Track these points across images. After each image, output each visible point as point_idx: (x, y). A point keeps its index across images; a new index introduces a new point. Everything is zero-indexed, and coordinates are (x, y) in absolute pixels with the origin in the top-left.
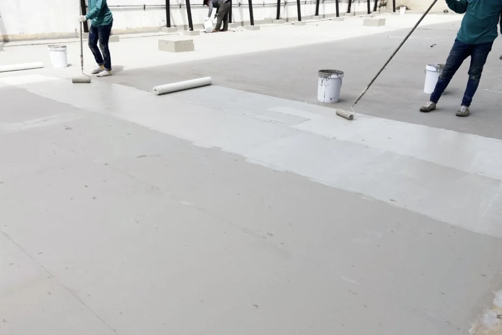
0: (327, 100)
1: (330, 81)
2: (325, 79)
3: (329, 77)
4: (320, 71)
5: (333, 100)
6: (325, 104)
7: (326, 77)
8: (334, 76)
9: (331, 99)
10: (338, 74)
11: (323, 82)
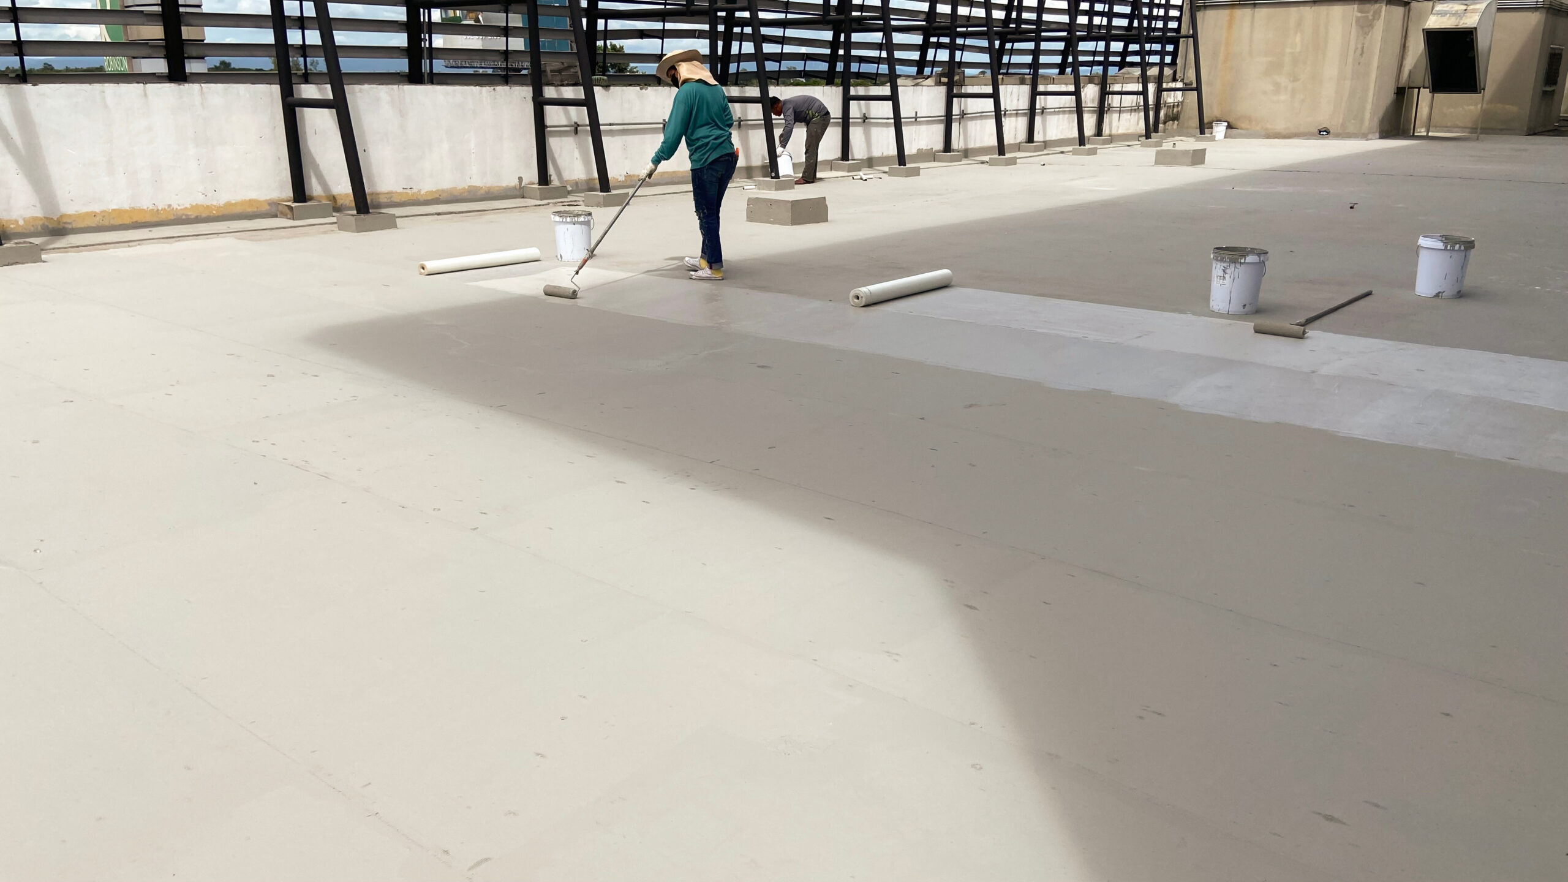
0: (1236, 308)
1: (1241, 270)
2: (1232, 266)
3: (1243, 261)
4: (1217, 248)
5: (1247, 308)
6: (1228, 316)
7: (1234, 261)
8: (1250, 259)
9: (1245, 306)
10: (1259, 255)
11: (1228, 271)
